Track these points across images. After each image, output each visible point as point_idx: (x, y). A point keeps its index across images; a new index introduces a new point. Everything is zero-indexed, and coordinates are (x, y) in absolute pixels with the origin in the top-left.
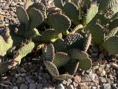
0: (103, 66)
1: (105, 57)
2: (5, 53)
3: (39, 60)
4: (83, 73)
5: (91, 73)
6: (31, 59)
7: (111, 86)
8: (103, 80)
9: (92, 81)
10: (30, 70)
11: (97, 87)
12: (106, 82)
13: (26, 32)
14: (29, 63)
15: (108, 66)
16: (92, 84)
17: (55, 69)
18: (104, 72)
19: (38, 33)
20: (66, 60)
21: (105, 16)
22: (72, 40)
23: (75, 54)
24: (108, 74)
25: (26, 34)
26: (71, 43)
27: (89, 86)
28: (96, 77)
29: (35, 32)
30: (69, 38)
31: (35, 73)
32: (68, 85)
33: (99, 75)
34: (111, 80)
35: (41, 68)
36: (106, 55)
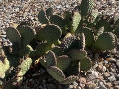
0: (101, 63)
1: (100, 56)
2: (4, 76)
3: (39, 74)
4: (86, 74)
5: (93, 72)
6: (31, 76)
7: (116, 77)
8: (107, 74)
9: (97, 78)
10: (33, 86)
11: (103, 82)
12: (109, 75)
13: (20, 50)
14: (31, 80)
15: (106, 62)
16: (98, 80)
17: (60, 72)
18: (105, 68)
19: (31, 49)
20: (68, 62)
21: (88, 21)
22: (68, 44)
23: (75, 54)
24: (108, 68)
25: (20, 53)
26: (67, 47)
27: (95, 83)
28: (99, 74)
29: (29, 48)
30: (65, 42)
31: (40, 87)
32: (75, 88)
33: (101, 71)
34: (113, 72)
35: (44, 81)
36: (100, 53)
